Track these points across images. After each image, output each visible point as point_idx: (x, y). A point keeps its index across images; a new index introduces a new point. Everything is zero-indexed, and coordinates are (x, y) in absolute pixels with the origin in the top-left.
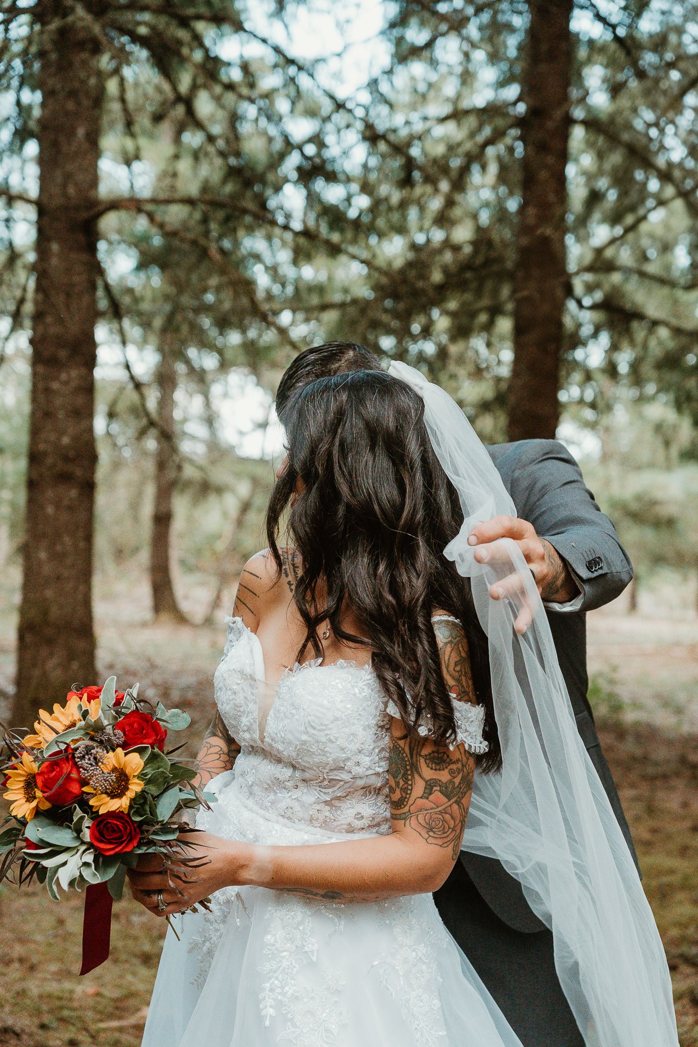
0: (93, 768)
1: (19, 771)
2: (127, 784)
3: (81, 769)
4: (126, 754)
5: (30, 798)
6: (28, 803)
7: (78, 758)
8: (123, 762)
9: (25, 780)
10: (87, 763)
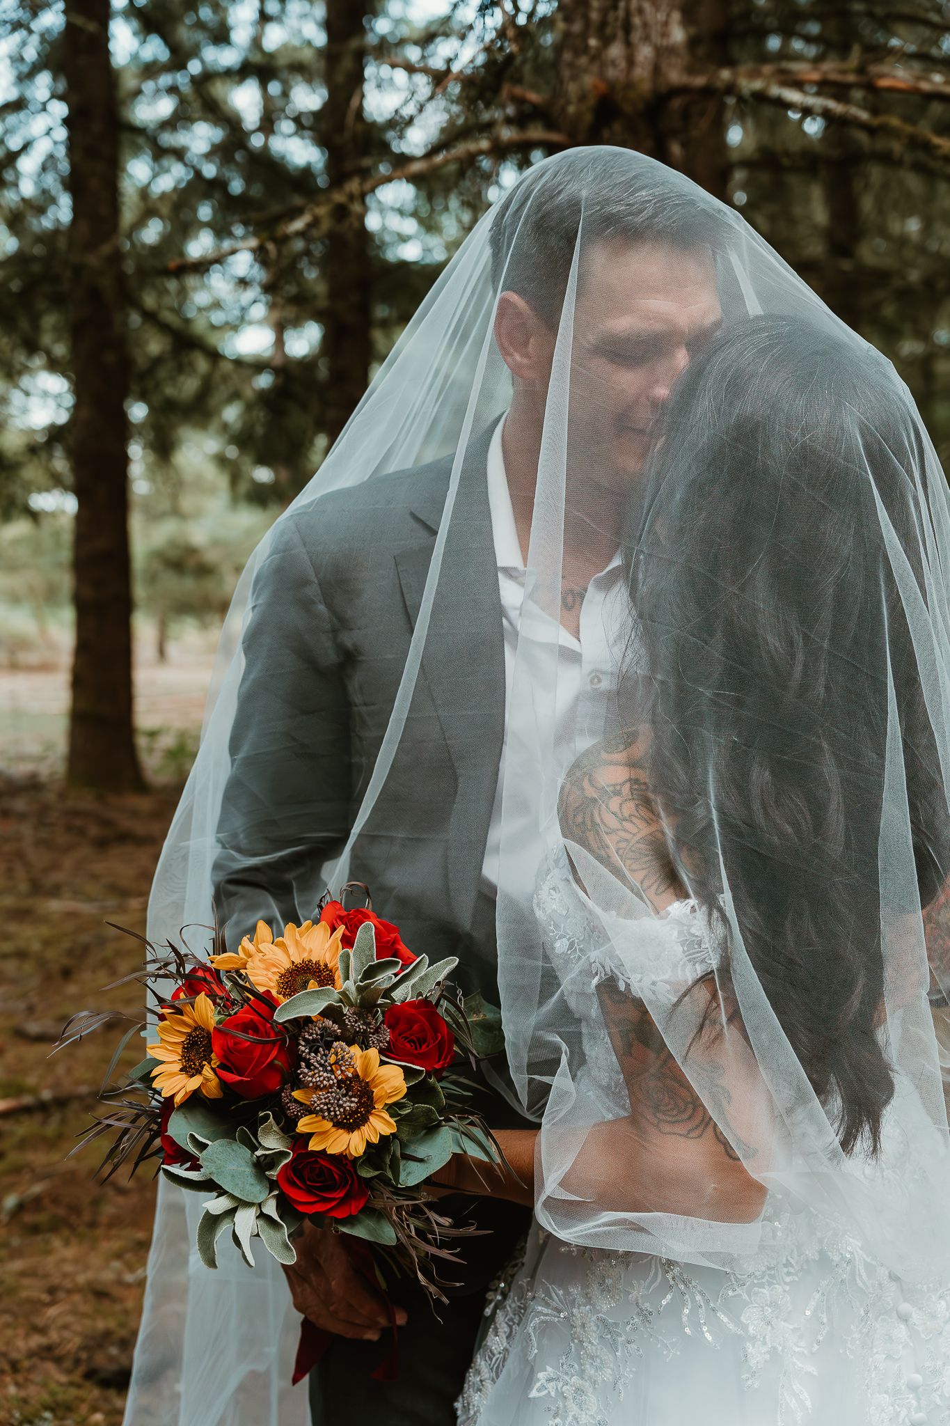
0: (325, 1074)
1: (184, 1018)
2: (368, 1112)
3: (303, 1064)
4: (382, 1063)
5: (190, 1069)
6: (183, 1076)
7: (305, 1040)
8: (375, 1074)
9: (189, 1035)
10: (317, 1062)
